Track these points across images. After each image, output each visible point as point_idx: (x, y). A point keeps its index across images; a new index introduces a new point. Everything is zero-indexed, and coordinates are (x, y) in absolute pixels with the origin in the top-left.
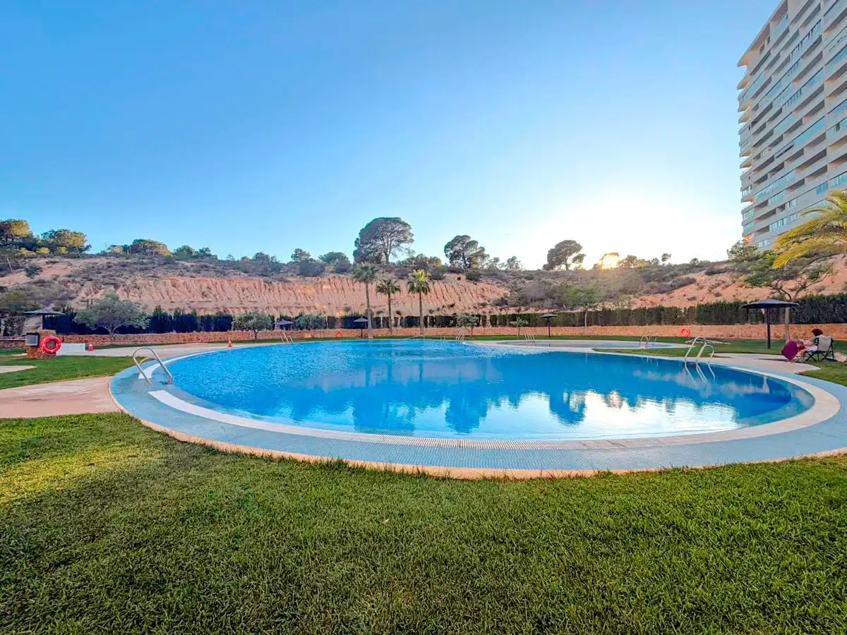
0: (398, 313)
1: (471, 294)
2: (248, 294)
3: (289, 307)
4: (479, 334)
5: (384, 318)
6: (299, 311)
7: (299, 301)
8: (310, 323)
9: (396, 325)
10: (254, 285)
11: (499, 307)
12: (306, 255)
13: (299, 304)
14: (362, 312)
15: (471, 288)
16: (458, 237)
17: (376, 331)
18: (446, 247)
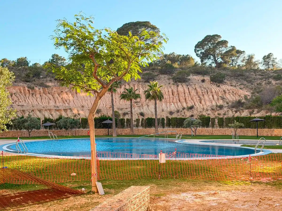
0: (142, 114)
1: (213, 96)
2: (16, 99)
3: (50, 110)
4: (208, 134)
5: (128, 120)
6: (58, 113)
7: (58, 104)
8: (68, 124)
9: (137, 126)
10: (20, 90)
11: (234, 109)
12: (62, 59)
13: (58, 107)
14: (110, 114)
15: (213, 91)
16: (208, 36)
17: (120, 131)
18: (197, 46)
